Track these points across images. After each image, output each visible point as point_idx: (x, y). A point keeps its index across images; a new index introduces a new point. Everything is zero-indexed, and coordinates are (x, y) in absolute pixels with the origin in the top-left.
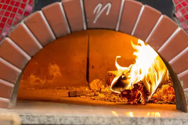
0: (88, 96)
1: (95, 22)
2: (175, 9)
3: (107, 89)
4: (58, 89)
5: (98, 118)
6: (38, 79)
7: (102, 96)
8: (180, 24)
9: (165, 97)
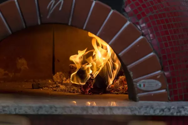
0: (50, 87)
1: (48, 17)
2: (125, 4)
3: (68, 81)
4: (25, 81)
5: (51, 108)
6: (6, 72)
7: (63, 87)
8: (130, 18)
9: (121, 87)
